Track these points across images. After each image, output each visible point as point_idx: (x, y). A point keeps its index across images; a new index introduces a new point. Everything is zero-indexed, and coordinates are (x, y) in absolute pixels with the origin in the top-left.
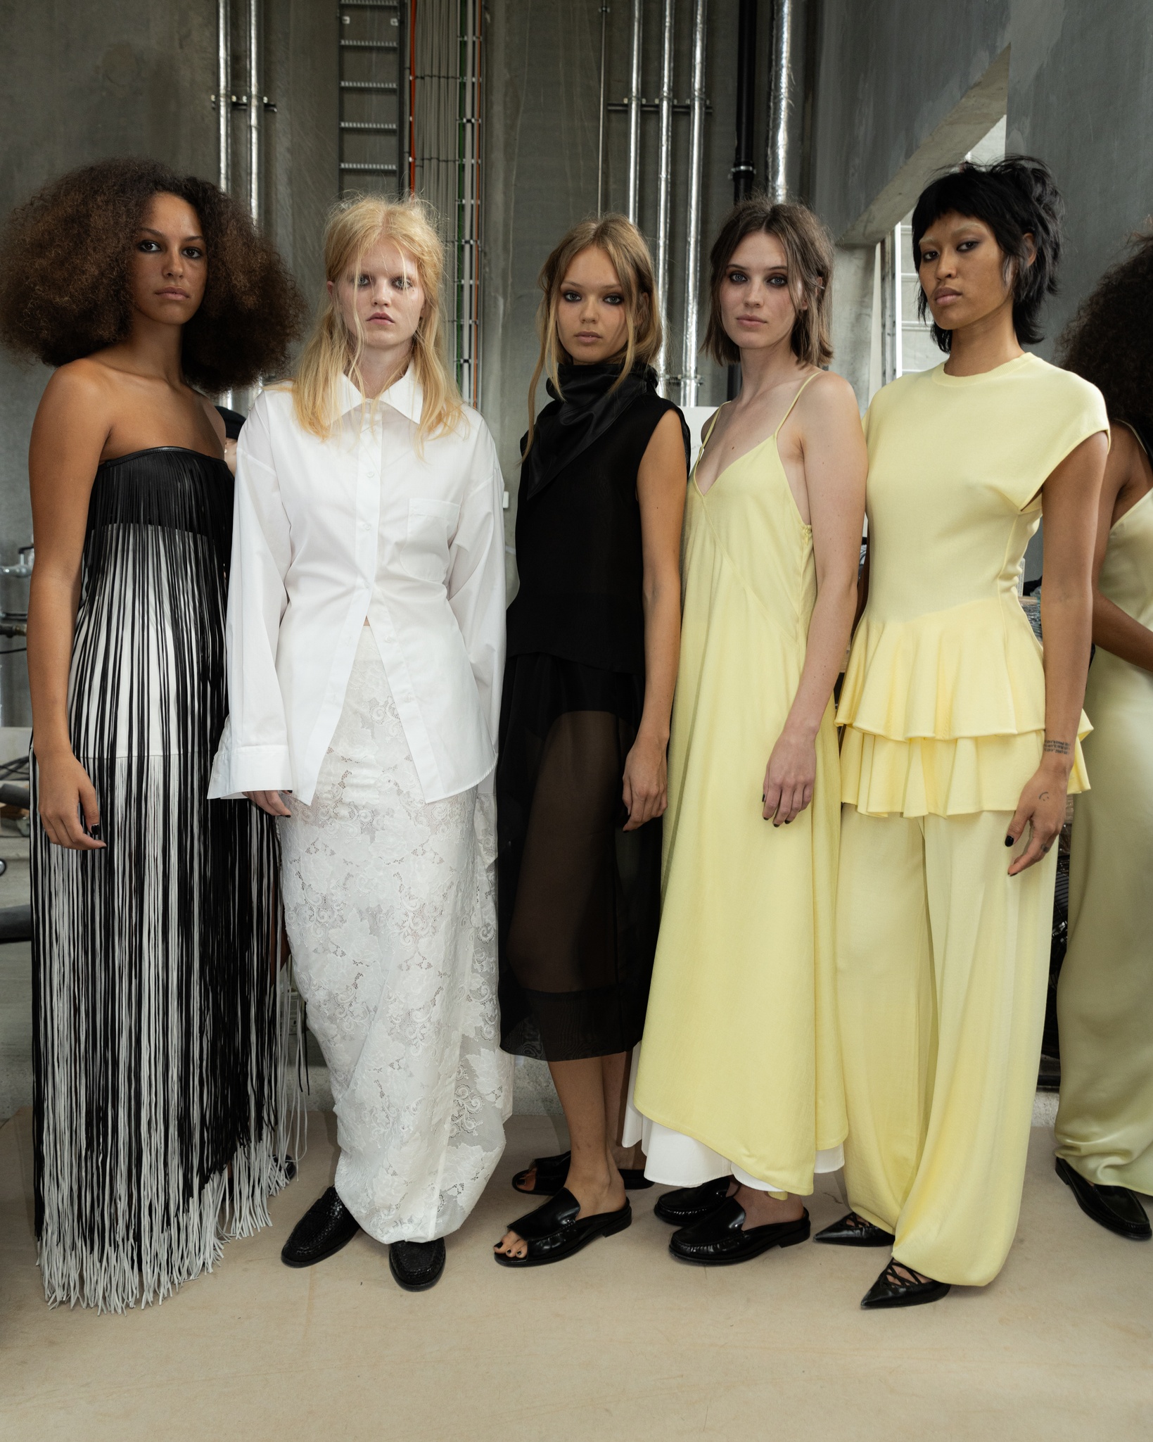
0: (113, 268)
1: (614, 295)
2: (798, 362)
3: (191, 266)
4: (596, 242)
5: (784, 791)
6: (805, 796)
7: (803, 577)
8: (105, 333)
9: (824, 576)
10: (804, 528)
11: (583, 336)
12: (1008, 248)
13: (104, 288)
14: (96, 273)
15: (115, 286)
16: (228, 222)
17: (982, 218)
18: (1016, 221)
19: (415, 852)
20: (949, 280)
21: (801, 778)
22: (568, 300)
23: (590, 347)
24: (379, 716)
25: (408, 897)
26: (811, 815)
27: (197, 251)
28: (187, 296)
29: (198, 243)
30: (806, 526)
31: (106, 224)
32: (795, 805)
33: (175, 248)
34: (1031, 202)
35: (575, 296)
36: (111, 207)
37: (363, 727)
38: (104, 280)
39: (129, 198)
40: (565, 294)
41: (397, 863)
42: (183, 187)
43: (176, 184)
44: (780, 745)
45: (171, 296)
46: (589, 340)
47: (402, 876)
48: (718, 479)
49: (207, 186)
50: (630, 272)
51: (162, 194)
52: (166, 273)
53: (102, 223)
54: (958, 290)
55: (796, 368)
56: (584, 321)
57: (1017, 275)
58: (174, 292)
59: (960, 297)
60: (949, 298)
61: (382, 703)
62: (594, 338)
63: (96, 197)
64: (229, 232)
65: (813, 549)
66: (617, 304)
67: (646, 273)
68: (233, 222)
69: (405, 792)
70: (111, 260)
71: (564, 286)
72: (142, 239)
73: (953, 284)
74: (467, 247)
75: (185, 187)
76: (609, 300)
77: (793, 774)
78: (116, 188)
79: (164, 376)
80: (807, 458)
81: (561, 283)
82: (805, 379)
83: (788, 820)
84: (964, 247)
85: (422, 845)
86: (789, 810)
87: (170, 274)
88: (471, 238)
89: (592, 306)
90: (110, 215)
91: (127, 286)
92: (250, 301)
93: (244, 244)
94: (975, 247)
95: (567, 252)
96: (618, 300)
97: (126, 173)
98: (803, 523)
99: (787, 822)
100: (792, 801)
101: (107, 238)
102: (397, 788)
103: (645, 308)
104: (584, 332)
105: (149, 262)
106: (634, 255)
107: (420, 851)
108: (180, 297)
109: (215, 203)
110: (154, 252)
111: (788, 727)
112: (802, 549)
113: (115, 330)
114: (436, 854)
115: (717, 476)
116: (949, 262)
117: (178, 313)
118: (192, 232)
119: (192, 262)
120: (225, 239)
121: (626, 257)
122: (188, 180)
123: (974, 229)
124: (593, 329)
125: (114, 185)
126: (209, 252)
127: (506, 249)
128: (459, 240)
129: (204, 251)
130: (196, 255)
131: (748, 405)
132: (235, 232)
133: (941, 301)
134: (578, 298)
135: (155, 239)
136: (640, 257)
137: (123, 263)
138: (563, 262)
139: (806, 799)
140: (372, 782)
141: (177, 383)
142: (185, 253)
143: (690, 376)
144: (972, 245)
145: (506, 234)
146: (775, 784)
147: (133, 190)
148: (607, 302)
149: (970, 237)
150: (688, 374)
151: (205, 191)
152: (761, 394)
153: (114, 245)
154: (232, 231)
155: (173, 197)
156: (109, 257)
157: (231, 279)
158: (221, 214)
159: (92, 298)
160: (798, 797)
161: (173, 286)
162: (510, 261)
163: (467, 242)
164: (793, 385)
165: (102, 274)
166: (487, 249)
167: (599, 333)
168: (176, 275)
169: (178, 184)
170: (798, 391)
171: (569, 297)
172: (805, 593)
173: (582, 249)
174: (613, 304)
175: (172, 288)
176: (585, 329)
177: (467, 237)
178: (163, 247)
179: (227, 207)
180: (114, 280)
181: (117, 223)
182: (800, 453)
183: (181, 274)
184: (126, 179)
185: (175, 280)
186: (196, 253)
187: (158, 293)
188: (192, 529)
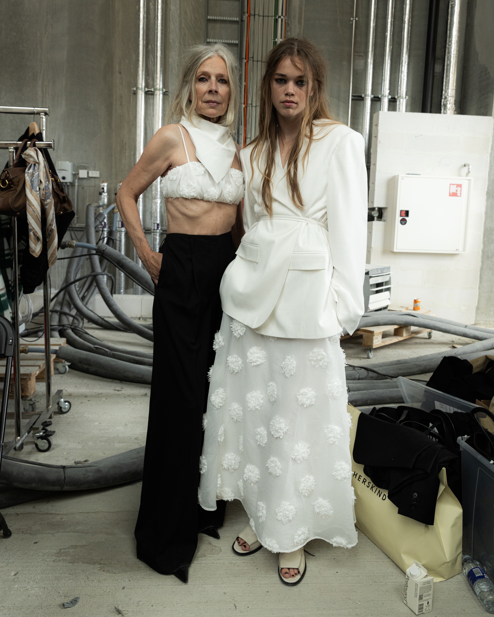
74: (280, 20)
88: (282, 15)
127: (300, 22)
128: (275, 16)
143: (403, 96)
145: (300, 13)
150: (401, 96)
162: (302, 29)
163: (279, 17)
166: (289, 22)
177: (280, 14)
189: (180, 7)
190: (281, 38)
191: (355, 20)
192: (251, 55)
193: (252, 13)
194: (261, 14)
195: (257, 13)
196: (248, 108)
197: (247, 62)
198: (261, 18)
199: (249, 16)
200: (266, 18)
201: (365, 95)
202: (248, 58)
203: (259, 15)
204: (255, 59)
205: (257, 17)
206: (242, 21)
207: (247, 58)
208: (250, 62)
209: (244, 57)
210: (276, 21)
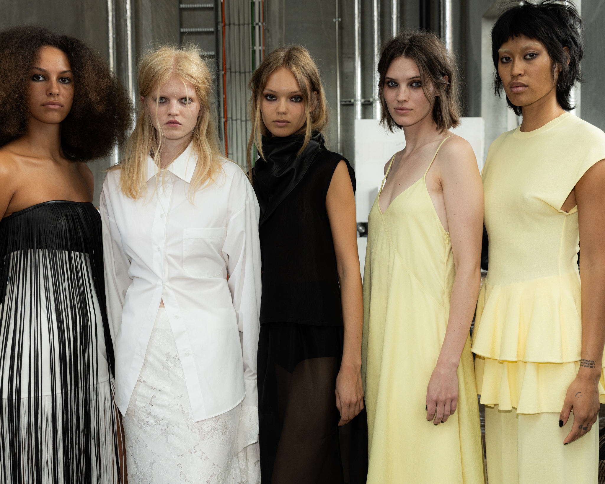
0: (16, 92)
1: (297, 96)
2: (437, 129)
3: (64, 88)
4: (284, 65)
5: (438, 404)
6: (452, 406)
7: (446, 265)
8: (11, 130)
9: (458, 265)
10: (445, 234)
11: (279, 122)
12: (555, 57)
13: (9, 104)
14: (5, 96)
15: (17, 103)
16: (86, 62)
17: (539, 40)
18: (559, 41)
19: (190, 451)
20: (520, 77)
21: (449, 396)
22: (268, 100)
23: (282, 128)
24: (172, 363)
25: (185, 480)
26: (457, 417)
27: (67, 79)
28: (62, 106)
29: (68, 75)
30: (447, 233)
31: (10, 67)
32: (446, 413)
33: (54, 78)
34: (567, 28)
35: (273, 97)
36: (13, 56)
37: (163, 369)
38: (10, 100)
39: (25, 51)
40: (266, 96)
41: (180, 457)
42: (59, 42)
43: (55, 41)
44: (435, 375)
45: (52, 106)
46: (282, 124)
47: (182, 466)
48: (391, 204)
49: (73, 41)
50: (306, 82)
51: (45, 47)
52: (48, 93)
53: (8, 66)
54: (525, 83)
55: (437, 133)
56: (278, 113)
57: (561, 74)
58: (54, 104)
59: (527, 88)
60: (520, 89)
61: (173, 356)
62: (285, 123)
63: (4, 51)
64: (87, 68)
65: (451, 247)
66: (300, 101)
67: (316, 81)
68: (89, 62)
69: (186, 412)
70: (14, 88)
71: (266, 92)
72: (33, 74)
73: (523, 80)
74: (257, 27)
75: (60, 42)
76: (293, 99)
77: (443, 393)
78: (16, 45)
79: (49, 155)
80: (445, 191)
81: (263, 89)
82: (442, 140)
83: (443, 421)
84: (528, 57)
85: (194, 447)
86: (442, 416)
87: (51, 94)
88: (259, 21)
89: (283, 104)
90: (13, 61)
91: (24, 102)
92: (100, 108)
93: (96, 74)
94: (535, 57)
95: (266, 70)
96: (299, 99)
97: (23, 36)
98: (445, 231)
99: (442, 422)
100: (444, 410)
101: (11, 75)
102: (181, 409)
103: (316, 102)
104: (279, 120)
105: (38, 87)
106: (308, 71)
107: (193, 451)
108: (57, 107)
109: (78, 51)
110: (41, 81)
111: (440, 363)
112: (445, 247)
113: (17, 129)
114: (203, 453)
115: (390, 202)
116: (519, 66)
117: (56, 117)
118: (64, 69)
119: (65, 86)
120: (85, 72)
121: (303, 74)
122: (62, 38)
123: (533, 46)
124: (284, 118)
125: (16, 43)
126: (75, 80)
127: (281, 27)
128: (252, 23)
129: (72, 79)
130: (67, 81)
131: (409, 156)
132: (90, 68)
133: (515, 90)
134: (274, 98)
135: (41, 73)
136: (312, 72)
137: (22, 88)
138: (264, 77)
139: (453, 409)
140: (167, 404)
141: (58, 158)
142: (60, 80)
144: (533, 56)
146: (432, 400)
147: (28, 46)
148: (293, 101)
149: (531, 51)
151: (72, 44)
152: (416, 150)
153: (16, 78)
154: (89, 67)
155: (53, 48)
156: (13, 86)
157: (88, 95)
158: (82, 57)
159: (2, 111)
160: (448, 408)
161: (53, 101)
163: (257, 24)
164: (435, 144)
165: (9, 96)
166: (268, 28)
167: (288, 120)
168: (55, 94)
169: (56, 40)
170: (438, 148)
171: (268, 98)
172: (449, 275)
173: (277, 69)
174: (296, 102)
175: (52, 102)
176: (279, 118)
177: (257, 21)
178: (47, 77)
179: (86, 53)
180: (16, 99)
181: (17, 66)
182: (441, 187)
183: (57, 93)
184: (23, 39)
185: (54, 97)
186: (67, 80)
187: (44, 105)
188: (67, 249)
189: (153, 22)
190: (260, 45)
191: (338, 21)
192: (228, 67)
193: (227, 22)
194: (237, 22)
195: (232, 22)
196: (228, 122)
197: (225, 73)
198: (237, 27)
199: (225, 26)
200: (241, 27)
201: (355, 100)
202: (226, 69)
203: (234, 24)
204: (233, 70)
205: (232, 26)
206: (217, 30)
207: (224, 69)
208: (228, 74)
209: (221, 68)
210: (253, 28)
